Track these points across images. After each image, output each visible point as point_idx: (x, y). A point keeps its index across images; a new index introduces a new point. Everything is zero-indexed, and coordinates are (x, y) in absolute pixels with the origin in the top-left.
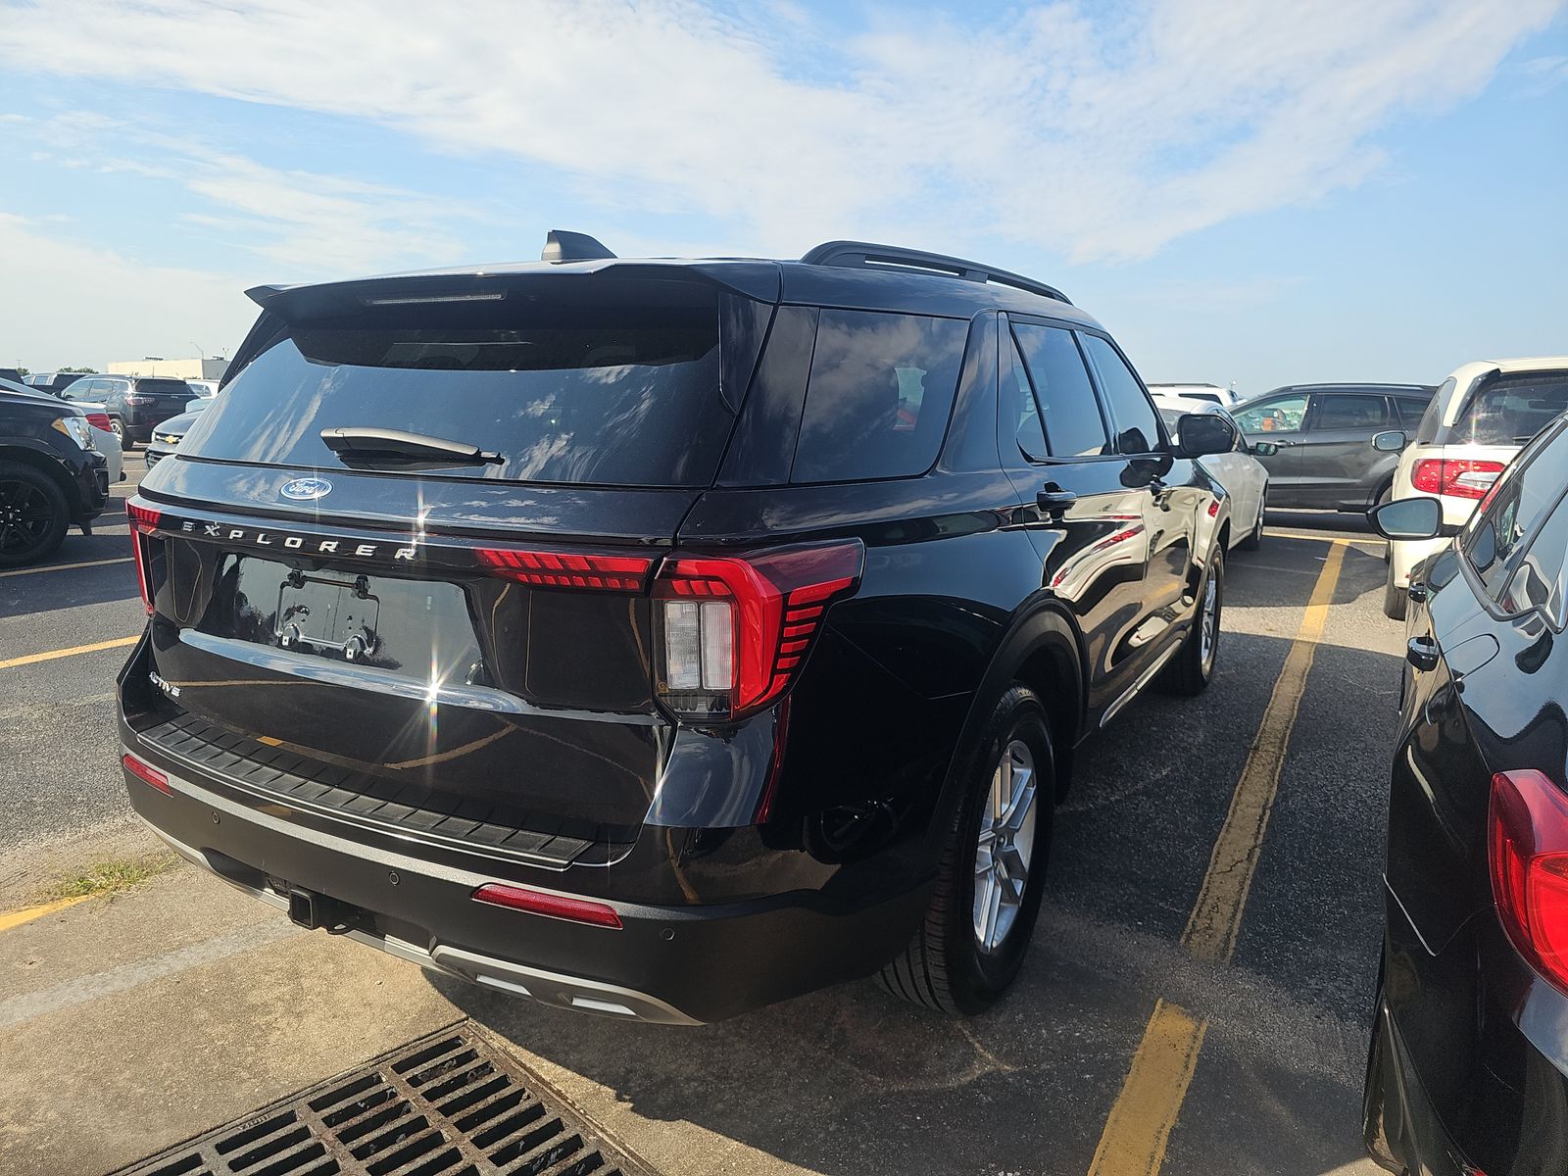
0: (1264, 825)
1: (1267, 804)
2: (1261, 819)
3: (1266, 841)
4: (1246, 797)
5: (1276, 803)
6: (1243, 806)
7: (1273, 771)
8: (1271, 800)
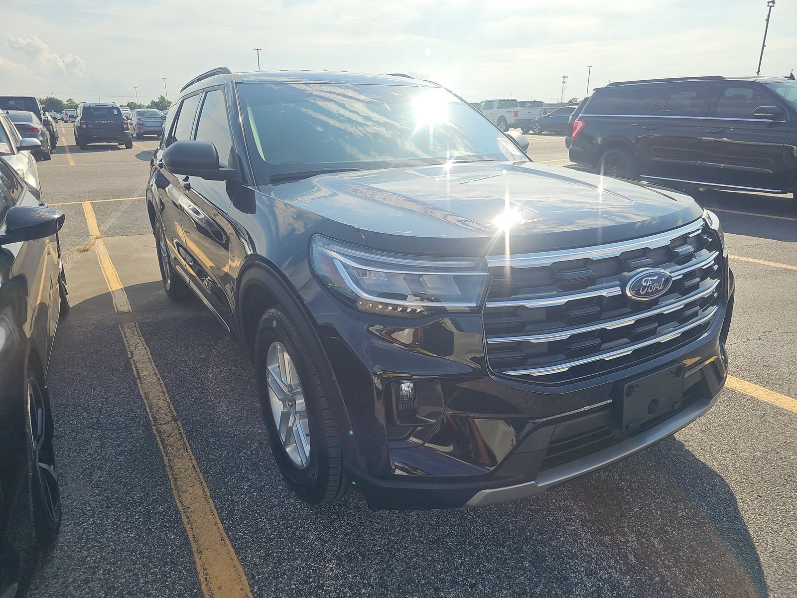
0: (134, 369)
1: (140, 380)
2: (137, 371)
3: (128, 361)
4: (153, 379)
5: (135, 383)
6: (151, 374)
7: (151, 406)
8: (139, 385)
